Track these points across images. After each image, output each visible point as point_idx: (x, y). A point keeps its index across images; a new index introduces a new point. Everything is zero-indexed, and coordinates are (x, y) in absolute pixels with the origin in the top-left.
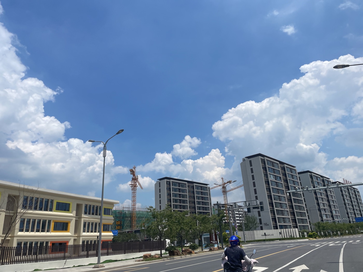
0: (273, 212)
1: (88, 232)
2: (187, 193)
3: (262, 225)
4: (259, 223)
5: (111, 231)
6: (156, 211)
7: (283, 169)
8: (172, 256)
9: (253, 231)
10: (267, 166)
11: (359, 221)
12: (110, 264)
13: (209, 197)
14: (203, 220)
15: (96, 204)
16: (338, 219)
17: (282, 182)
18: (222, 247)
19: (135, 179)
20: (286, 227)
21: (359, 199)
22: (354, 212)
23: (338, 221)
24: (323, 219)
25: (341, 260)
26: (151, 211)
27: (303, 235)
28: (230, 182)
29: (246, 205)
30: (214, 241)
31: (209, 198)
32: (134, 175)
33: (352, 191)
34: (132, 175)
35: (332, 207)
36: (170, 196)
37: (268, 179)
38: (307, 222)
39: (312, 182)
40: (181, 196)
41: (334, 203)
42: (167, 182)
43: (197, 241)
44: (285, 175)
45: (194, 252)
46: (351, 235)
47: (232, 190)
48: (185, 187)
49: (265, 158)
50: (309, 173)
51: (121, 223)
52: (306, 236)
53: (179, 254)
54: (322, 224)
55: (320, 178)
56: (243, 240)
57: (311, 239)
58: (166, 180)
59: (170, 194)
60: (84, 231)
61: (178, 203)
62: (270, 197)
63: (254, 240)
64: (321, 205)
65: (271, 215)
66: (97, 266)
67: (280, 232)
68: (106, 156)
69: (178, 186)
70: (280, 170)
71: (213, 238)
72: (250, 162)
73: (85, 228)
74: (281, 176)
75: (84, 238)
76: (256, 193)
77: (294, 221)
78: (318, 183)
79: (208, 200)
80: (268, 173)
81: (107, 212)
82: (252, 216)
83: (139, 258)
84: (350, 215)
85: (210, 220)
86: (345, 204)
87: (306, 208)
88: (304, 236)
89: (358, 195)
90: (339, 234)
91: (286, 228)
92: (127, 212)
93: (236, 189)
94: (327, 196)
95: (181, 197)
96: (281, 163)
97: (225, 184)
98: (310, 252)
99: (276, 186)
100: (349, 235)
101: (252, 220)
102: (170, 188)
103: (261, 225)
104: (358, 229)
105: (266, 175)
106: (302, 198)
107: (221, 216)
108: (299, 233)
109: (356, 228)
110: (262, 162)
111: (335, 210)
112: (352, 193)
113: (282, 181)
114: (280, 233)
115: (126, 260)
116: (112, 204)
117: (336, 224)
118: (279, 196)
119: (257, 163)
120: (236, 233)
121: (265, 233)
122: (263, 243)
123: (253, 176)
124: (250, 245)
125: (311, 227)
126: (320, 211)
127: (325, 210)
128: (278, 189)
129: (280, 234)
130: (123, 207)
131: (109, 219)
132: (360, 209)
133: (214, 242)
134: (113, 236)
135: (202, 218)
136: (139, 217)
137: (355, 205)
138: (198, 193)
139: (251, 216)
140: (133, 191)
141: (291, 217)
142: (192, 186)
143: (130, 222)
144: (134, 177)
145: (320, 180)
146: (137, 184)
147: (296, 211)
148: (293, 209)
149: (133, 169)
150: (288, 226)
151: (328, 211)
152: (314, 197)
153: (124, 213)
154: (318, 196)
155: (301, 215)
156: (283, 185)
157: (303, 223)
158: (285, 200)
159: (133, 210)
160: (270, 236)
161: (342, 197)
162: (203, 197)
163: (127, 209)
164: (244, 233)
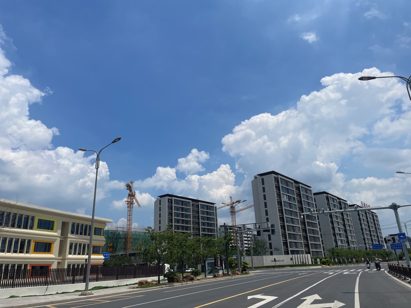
0: (284, 235)
1: (75, 254)
2: (190, 213)
3: (273, 250)
4: (269, 247)
5: (102, 254)
6: (155, 232)
7: (298, 188)
8: (171, 283)
9: (262, 256)
10: (280, 185)
11: (379, 248)
12: (99, 291)
13: (215, 217)
14: (208, 243)
15: (85, 223)
16: (353, 245)
17: (296, 204)
18: (228, 273)
19: (132, 195)
20: (297, 252)
21: (378, 224)
22: (372, 238)
23: (354, 247)
24: (337, 245)
25: (357, 290)
26: (149, 232)
27: (315, 261)
28: (239, 202)
29: (256, 228)
30: (219, 266)
31: (215, 219)
32: (131, 191)
33: (370, 215)
34: (128, 191)
35: (348, 232)
36: (172, 216)
37: (281, 200)
38: (321, 248)
39: (328, 204)
41: (350, 228)
42: (169, 199)
43: (199, 267)
44: (299, 195)
45: (196, 278)
47: (241, 210)
49: (279, 176)
50: (325, 194)
51: (114, 245)
52: (319, 263)
53: (179, 281)
54: (336, 250)
55: (336, 200)
56: (251, 266)
57: (324, 266)
58: (167, 197)
59: (172, 213)
60: (70, 253)
61: (180, 224)
62: (282, 219)
63: (263, 266)
64: (336, 230)
65: (282, 239)
66: (85, 293)
67: (292, 257)
68: (99, 168)
69: (181, 205)
70: (294, 189)
71: (218, 263)
72: (263, 180)
73: (71, 250)
74: (295, 197)
75: (69, 261)
76: (267, 214)
77: (307, 246)
78: (334, 205)
80: (282, 192)
81: (98, 231)
82: (261, 240)
83: (134, 284)
84: (367, 242)
85: (215, 243)
86: (362, 229)
87: (320, 232)
88: (317, 263)
89: (377, 220)
90: (354, 261)
91: (297, 254)
92: (121, 232)
93: (245, 209)
94: (343, 220)
95: (184, 217)
96: (296, 182)
97: (234, 203)
98: (323, 280)
99: (289, 207)
101: (262, 245)
102: (172, 207)
103: (271, 250)
104: (374, 256)
105: (279, 195)
106: (316, 221)
107: (227, 239)
108: (312, 260)
109: (372, 256)
110: (275, 181)
111: (351, 235)
112: (369, 217)
113: (295, 202)
114: (291, 258)
115: (119, 286)
116: (104, 223)
117: (352, 250)
118: (292, 219)
119: (270, 181)
120: (244, 258)
121: (275, 259)
122: (272, 269)
123: (265, 196)
124: (258, 271)
125: (324, 253)
126: (335, 236)
127: (340, 234)
128: (291, 211)
129: (291, 260)
130: (117, 226)
131: (100, 240)
132: (377, 235)
133: (218, 268)
134: (104, 260)
135: (207, 241)
136: (135, 238)
137: (373, 231)
138: (203, 213)
139: (260, 240)
140: (129, 209)
141: (303, 242)
142: (196, 205)
143: (125, 244)
144: (130, 193)
145: (337, 202)
146: (133, 201)
147: (310, 235)
148: (306, 233)
149: (130, 183)
150: (300, 252)
151: (344, 237)
152: (330, 220)
153: (117, 234)
154: (334, 220)
155: (315, 239)
156: (297, 206)
157: (316, 249)
158: (299, 223)
159: (128, 231)
160: (280, 262)
161: (359, 221)
162: (209, 218)
163: (121, 229)
164: (252, 259)
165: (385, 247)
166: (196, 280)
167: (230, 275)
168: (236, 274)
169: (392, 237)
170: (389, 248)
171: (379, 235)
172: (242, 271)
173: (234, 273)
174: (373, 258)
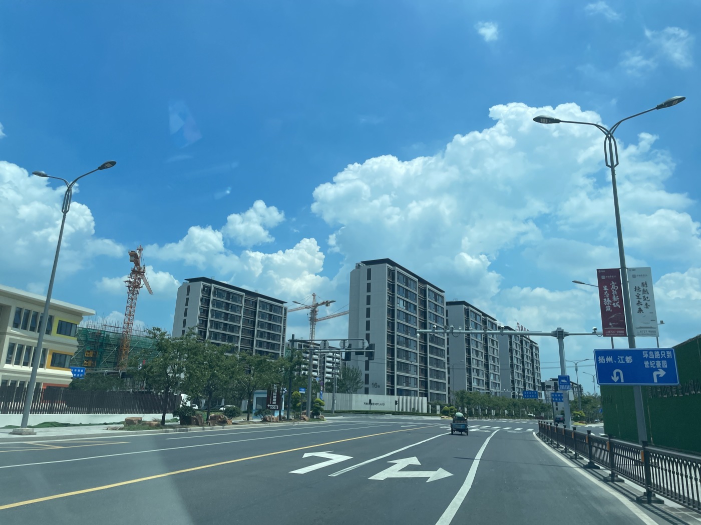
0: (391, 365)
1: (17, 363)
2: (241, 313)
3: (369, 386)
4: (364, 381)
5: (69, 368)
6: (167, 337)
7: (423, 292)
8: (184, 426)
9: (351, 394)
10: (396, 283)
11: (533, 398)
12: (52, 430)
13: (282, 325)
14: (259, 364)
16: (495, 389)
17: (417, 316)
18: (288, 417)
19: (138, 272)
20: (408, 393)
21: (537, 360)
22: (524, 381)
23: (496, 392)
24: (471, 386)
25: (479, 456)
26: (155, 337)
27: (433, 409)
28: (327, 303)
29: (344, 347)
30: (274, 405)
31: (282, 327)
32: (137, 264)
33: (528, 346)
34: (133, 264)
35: (491, 367)
36: (207, 315)
37: (394, 307)
38: (445, 388)
39: (467, 322)
40: (229, 317)
41: (494, 362)
42: (204, 287)
43: (245, 403)
44: (423, 303)
45: (231, 421)
46: (513, 418)
47: (328, 318)
48: (240, 302)
49: (397, 268)
50: (464, 306)
51: (94, 355)
52: (438, 413)
53: (200, 424)
54: (468, 395)
55: (480, 316)
56: (330, 409)
57: (445, 417)
58: (202, 282)
59: (208, 311)
60: (8, 361)
61: (220, 330)
62: (391, 338)
63: (350, 410)
64: (473, 363)
65: (387, 369)
66: (20, 431)
67: (397, 400)
69: (225, 298)
70: (417, 293)
71: (272, 398)
72: (369, 271)
73: (10, 356)
74: (417, 304)
75: (6, 374)
76: (368, 328)
77: (424, 384)
78: (476, 324)
79: (280, 330)
80: (396, 295)
81: (65, 328)
82: (353, 368)
83: (118, 423)
84: (516, 386)
85: (272, 366)
86: (512, 366)
87: (448, 364)
88: (435, 412)
89: (536, 354)
90: (493, 414)
91: (407, 395)
92: (111, 334)
93: (335, 317)
94: (486, 349)
95: (229, 320)
96: (421, 280)
97: (317, 305)
98: (434, 438)
99: (404, 320)
100: (507, 418)
101: (353, 376)
102: (209, 300)
103: (367, 386)
104: (524, 409)
105: (392, 300)
106: (444, 347)
107: (295, 363)
108: (428, 406)
109: (521, 408)
110: (389, 275)
111: (494, 374)
112: (527, 349)
113: (416, 314)
114: (396, 402)
115: (90, 425)
116: (79, 315)
117: (491, 396)
118: (407, 339)
119: (381, 274)
120: (320, 395)
121: (370, 400)
122: (364, 416)
123: (369, 298)
124: (341, 417)
125: (449, 398)
126: (470, 373)
127: (477, 371)
128: (407, 326)
129: (396, 404)
130: (105, 324)
131: (69, 344)
132: (534, 377)
133: (272, 407)
134: (72, 378)
135: (258, 361)
136: (137, 347)
137: (528, 370)
138: (263, 315)
139: (351, 368)
140: (131, 295)
141: (420, 378)
142: (253, 302)
143: (116, 356)
144: (136, 269)
145: (480, 320)
146: (140, 283)
147: (431, 367)
148: (426, 363)
149: (138, 251)
150: (413, 392)
151: (483, 375)
152: (465, 347)
153: (104, 337)
154: (472, 347)
155: (438, 374)
156: (418, 320)
157: (438, 390)
158: (416, 347)
159: (125, 333)
160: (378, 406)
161: (509, 353)
162: (272, 325)
163: (112, 330)
164: (333, 397)
165: (542, 397)
166: (231, 424)
167: (291, 419)
168: (300, 419)
169: (553, 382)
170: (547, 399)
171: (536, 377)
172: (313, 415)
173: (298, 418)
174: (522, 411)
